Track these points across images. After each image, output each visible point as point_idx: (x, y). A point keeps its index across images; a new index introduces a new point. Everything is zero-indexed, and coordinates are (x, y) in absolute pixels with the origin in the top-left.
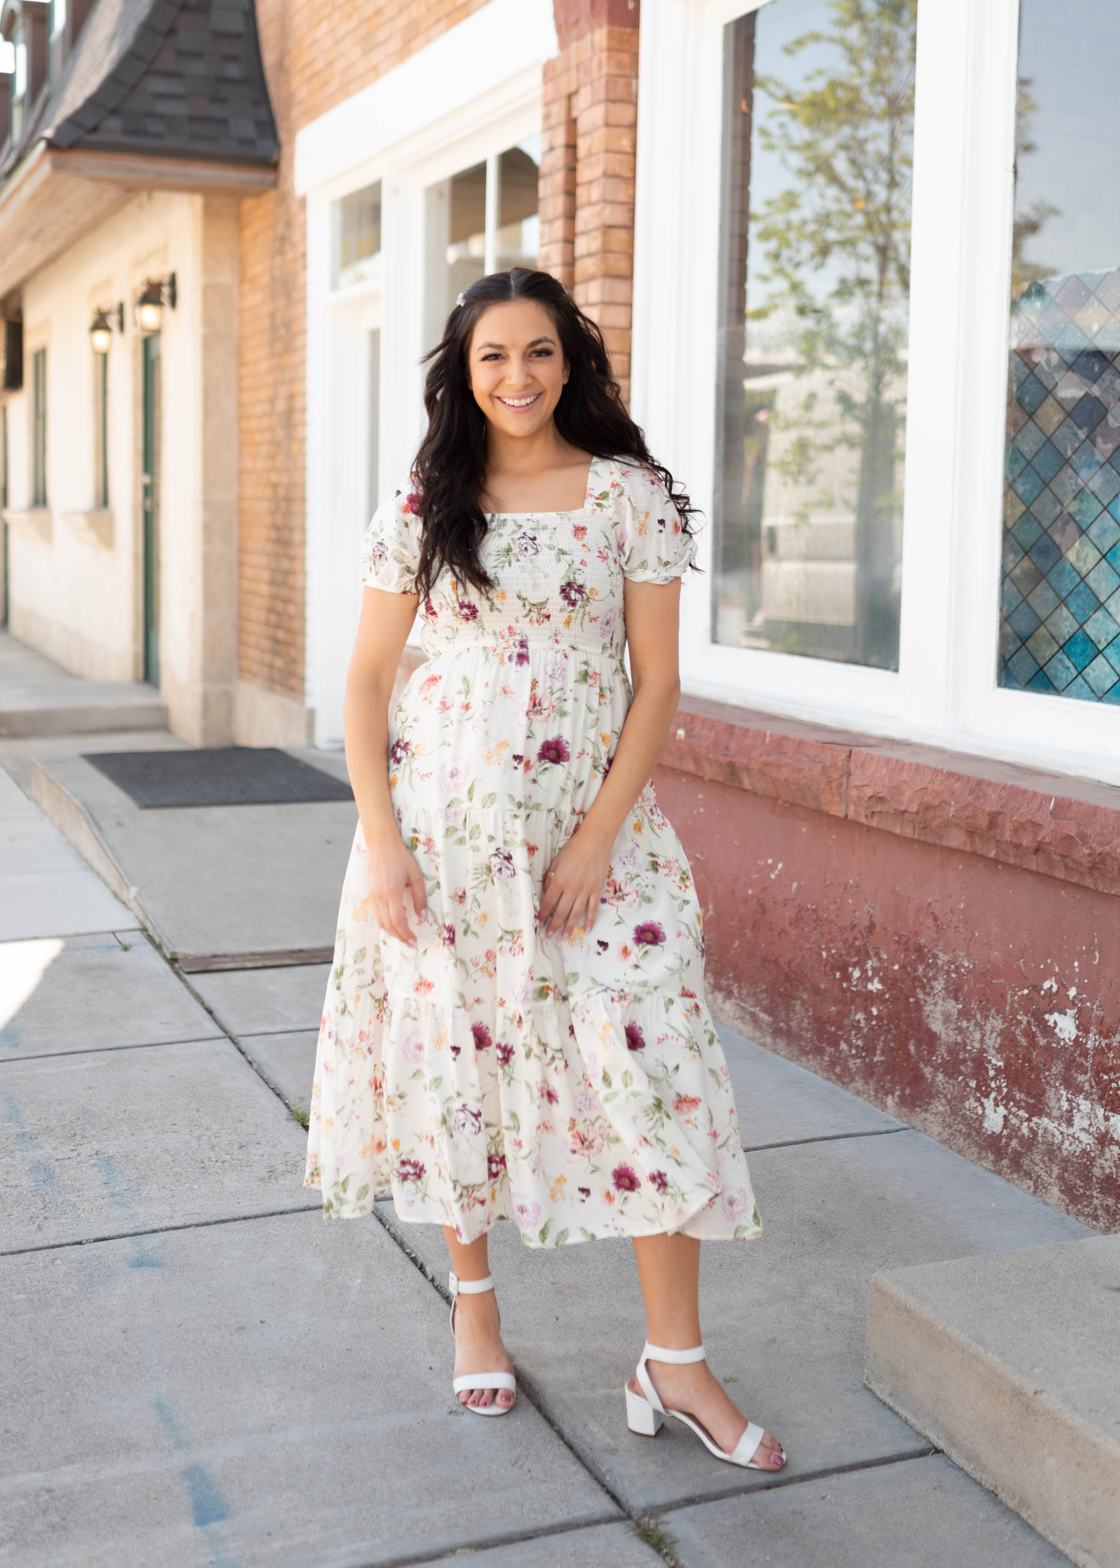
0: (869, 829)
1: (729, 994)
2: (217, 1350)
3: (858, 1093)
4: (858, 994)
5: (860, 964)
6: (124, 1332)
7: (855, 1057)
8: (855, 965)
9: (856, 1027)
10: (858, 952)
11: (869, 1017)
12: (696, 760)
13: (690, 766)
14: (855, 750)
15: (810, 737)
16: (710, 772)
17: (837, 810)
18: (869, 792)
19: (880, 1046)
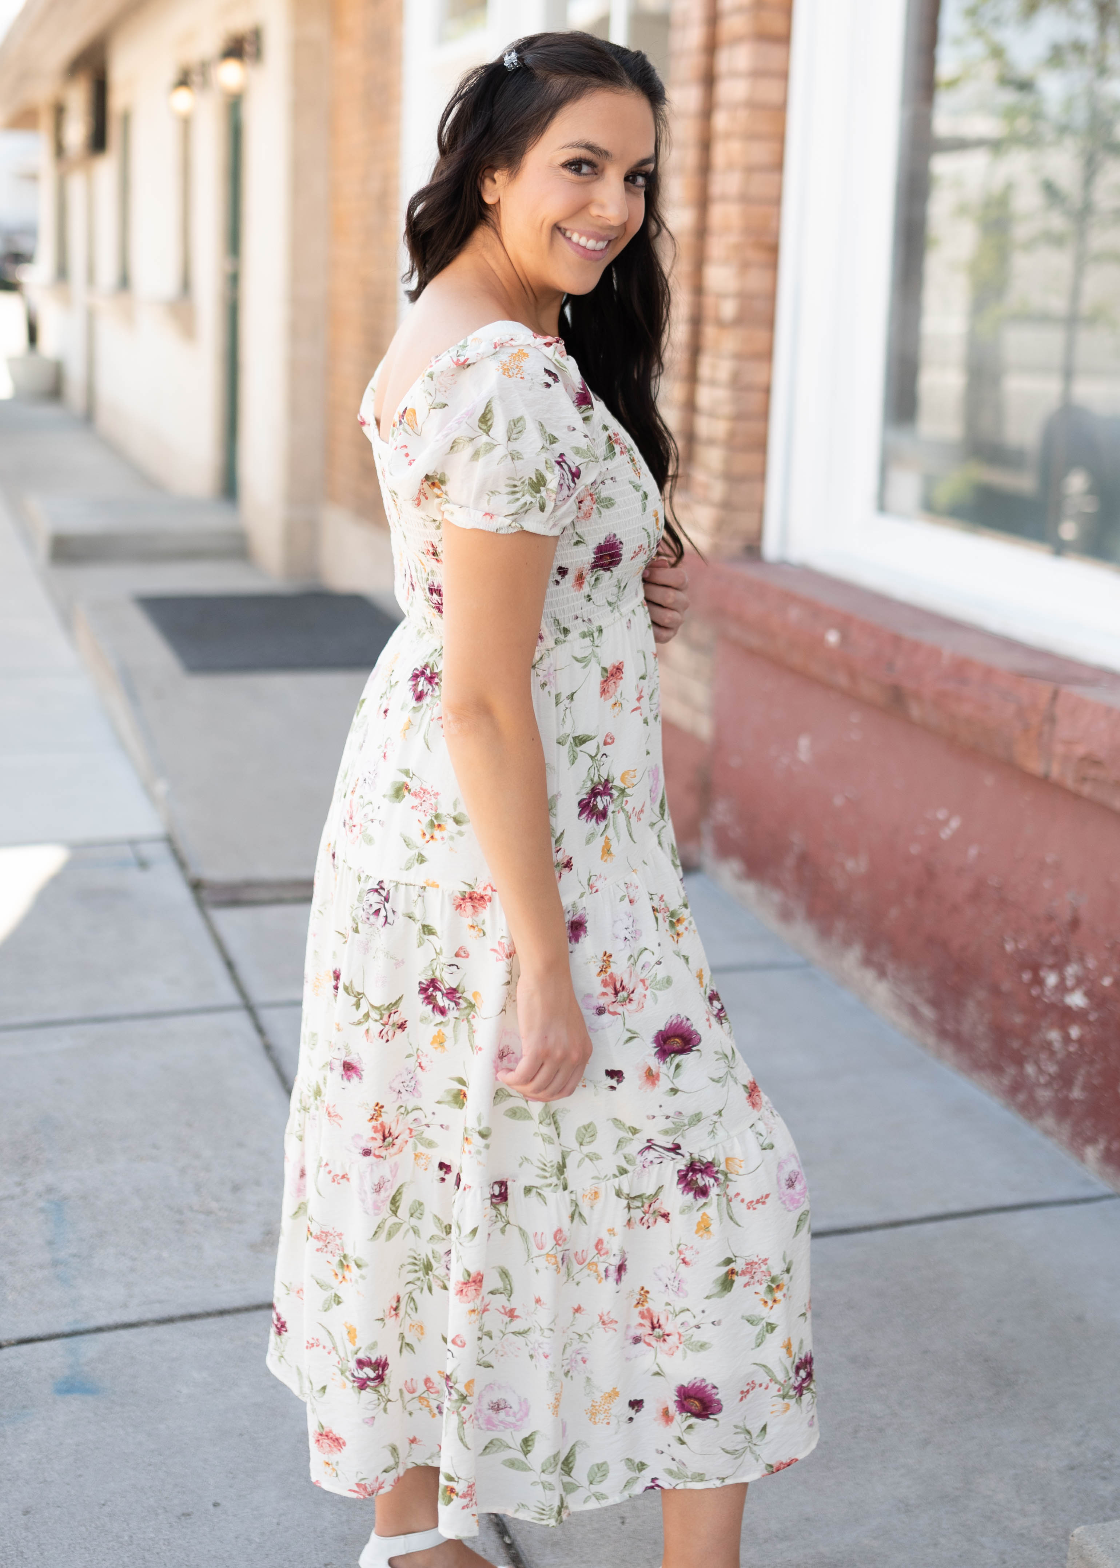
0: (1077, 796)
1: (882, 974)
2: (147, 1555)
3: (1047, 1133)
4: (1052, 1007)
5: (1058, 967)
6: (26, 1513)
7: (1047, 1085)
8: (1052, 967)
9: (1048, 1046)
10: (1056, 951)
11: (1067, 1039)
12: (852, 674)
13: (842, 679)
14: (1066, 689)
15: (1003, 661)
16: (867, 690)
17: (1036, 766)
18: (1080, 750)
19: (1080, 1080)
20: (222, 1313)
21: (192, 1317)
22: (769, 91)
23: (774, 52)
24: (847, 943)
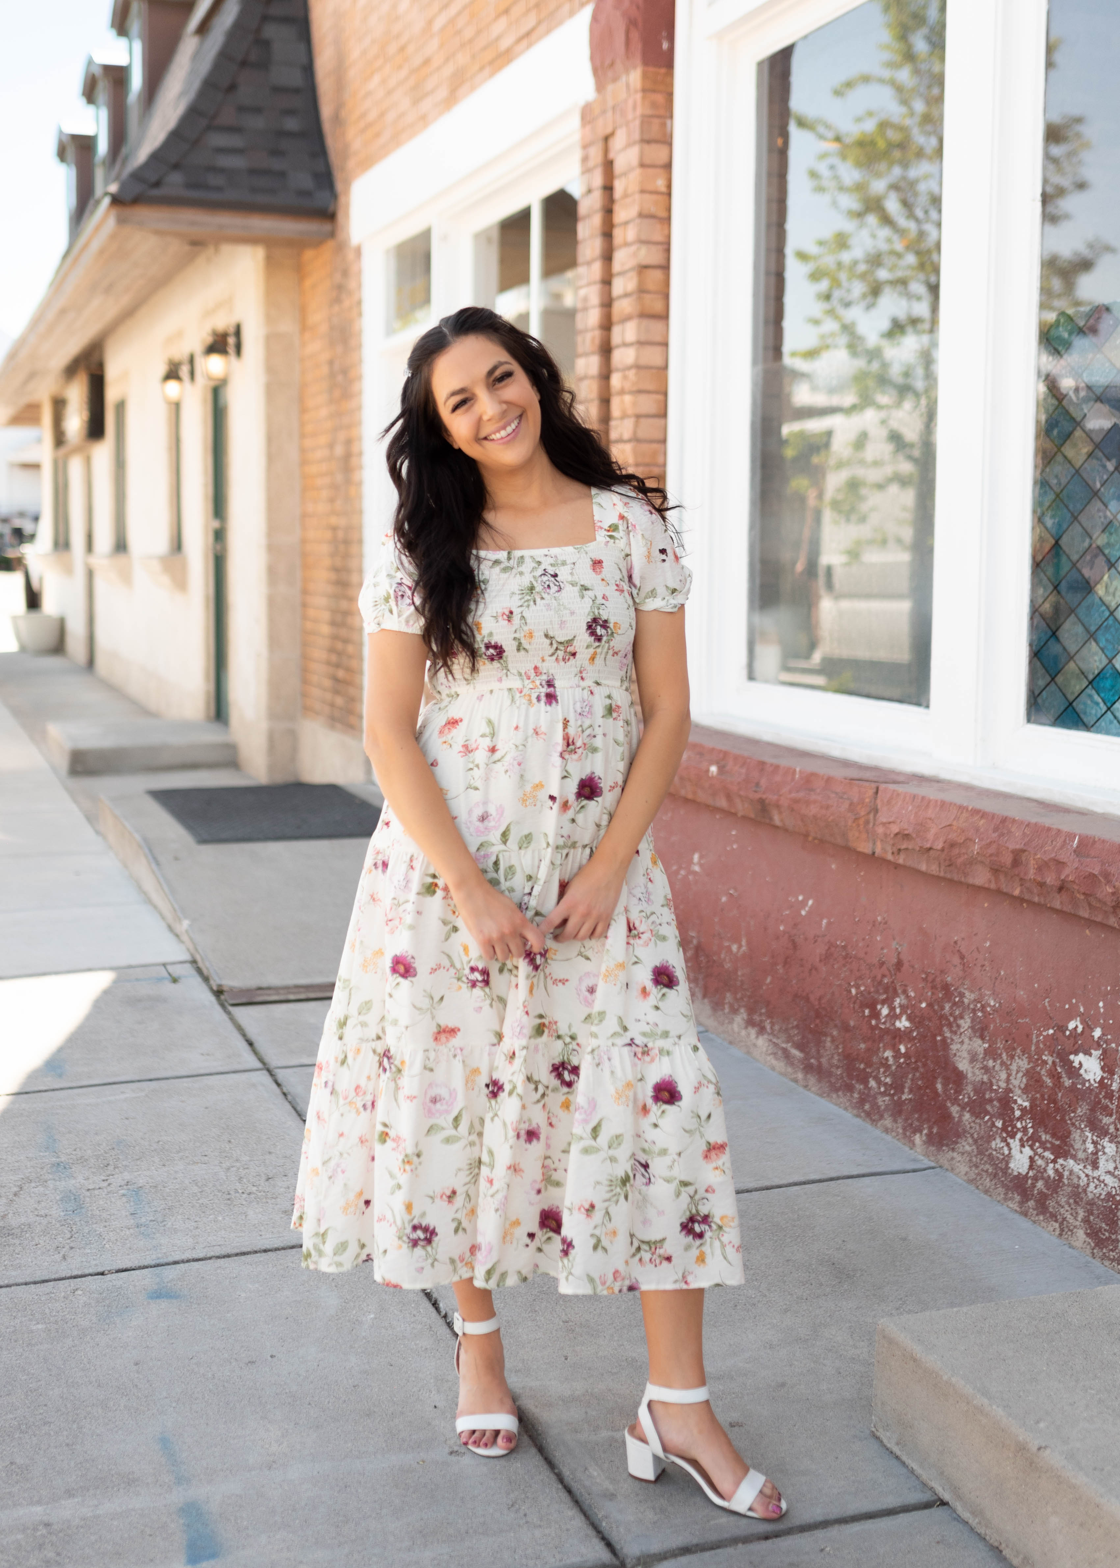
0: (897, 866)
1: (762, 1030)
2: (226, 1384)
3: (887, 1130)
4: (887, 1031)
5: (888, 1001)
6: (136, 1364)
7: (884, 1094)
8: (883, 1002)
9: (884, 1064)
10: (886, 990)
11: (897, 1055)
12: (729, 797)
13: (722, 803)
14: (882, 787)
15: (839, 773)
16: (741, 808)
17: (865, 847)
18: (895, 829)
19: (908, 1084)
20: (265, 1251)
21: (244, 1254)
22: (652, 356)
23: (656, 326)
24: (734, 1011)
